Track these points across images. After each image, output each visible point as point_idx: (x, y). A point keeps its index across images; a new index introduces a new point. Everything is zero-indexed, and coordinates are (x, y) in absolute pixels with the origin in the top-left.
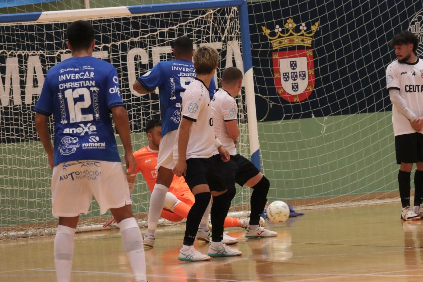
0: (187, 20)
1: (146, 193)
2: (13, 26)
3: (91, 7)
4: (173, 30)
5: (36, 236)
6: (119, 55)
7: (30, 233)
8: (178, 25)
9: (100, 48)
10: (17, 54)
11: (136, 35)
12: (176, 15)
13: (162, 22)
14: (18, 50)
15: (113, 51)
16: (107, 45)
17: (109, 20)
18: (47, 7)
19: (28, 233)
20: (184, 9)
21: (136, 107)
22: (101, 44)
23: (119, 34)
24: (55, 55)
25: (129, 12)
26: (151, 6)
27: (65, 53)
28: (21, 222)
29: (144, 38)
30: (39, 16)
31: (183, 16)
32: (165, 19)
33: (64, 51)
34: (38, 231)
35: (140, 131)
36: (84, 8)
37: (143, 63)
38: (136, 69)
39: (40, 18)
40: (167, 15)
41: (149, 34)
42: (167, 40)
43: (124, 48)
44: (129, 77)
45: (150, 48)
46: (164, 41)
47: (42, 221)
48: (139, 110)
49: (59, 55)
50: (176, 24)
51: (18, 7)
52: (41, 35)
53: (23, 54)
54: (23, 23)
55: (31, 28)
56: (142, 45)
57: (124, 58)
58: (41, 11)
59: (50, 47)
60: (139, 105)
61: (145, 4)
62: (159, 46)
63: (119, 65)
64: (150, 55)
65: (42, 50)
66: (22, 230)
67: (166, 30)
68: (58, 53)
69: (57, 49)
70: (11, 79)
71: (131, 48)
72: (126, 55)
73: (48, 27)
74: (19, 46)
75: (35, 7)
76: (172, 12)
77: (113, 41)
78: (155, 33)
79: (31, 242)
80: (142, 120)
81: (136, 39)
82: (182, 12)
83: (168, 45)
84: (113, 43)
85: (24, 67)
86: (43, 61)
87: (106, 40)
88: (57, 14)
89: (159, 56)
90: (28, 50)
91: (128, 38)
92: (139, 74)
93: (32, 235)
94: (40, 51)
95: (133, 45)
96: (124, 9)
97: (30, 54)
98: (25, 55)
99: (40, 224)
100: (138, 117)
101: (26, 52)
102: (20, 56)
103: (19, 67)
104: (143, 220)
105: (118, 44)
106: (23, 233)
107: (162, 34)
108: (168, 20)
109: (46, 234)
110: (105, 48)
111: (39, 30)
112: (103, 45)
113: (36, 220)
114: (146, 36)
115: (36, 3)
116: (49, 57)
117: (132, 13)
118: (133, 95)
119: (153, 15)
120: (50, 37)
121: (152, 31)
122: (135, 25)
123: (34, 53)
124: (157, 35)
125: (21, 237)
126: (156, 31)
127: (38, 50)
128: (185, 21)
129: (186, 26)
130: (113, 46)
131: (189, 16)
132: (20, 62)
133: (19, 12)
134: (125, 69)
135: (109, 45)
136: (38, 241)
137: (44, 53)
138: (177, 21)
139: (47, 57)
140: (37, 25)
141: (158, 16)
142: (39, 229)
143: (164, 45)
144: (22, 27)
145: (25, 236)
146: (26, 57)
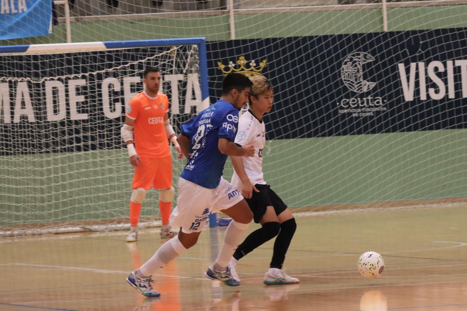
0: (154, 55)
1: (116, 201)
2: (5, 56)
3: (73, 41)
4: (142, 63)
5: (20, 235)
6: (94, 83)
7: (16, 232)
8: (146, 59)
9: (79, 76)
10: (8, 80)
11: (110, 66)
12: (145, 51)
13: (133, 56)
14: (9, 77)
15: (91, 80)
16: (85, 74)
17: (87, 53)
18: (34, 41)
19: (13, 233)
20: (153, 45)
21: (109, 128)
22: (79, 73)
23: (95, 65)
24: (41, 82)
25: (104, 46)
26: (124, 42)
27: (50, 80)
28: (9, 224)
29: (117, 69)
30: (27, 48)
31: (151, 51)
32: (136, 54)
33: (48, 78)
34: (23, 231)
35: (112, 149)
36: (66, 42)
37: (116, 90)
38: (110, 96)
39: (29, 50)
40: (137, 50)
41: (121, 66)
42: (137, 71)
43: (100, 77)
44: (104, 102)
45: (122, 78)
46: (134, 72)
47: (26, 223)
48: (111, 131)
49: (44, 82)
50: (145, 58)
51: (10, 40)
52: (29, 64)
53: (13, 80)
54: (14, 54)
55: (20, 58)
56: (115, 75)
57: (100, 86)
58: (29, 44)
59: (37, 75)
60: (111, 126)
61: (119, 40)
62: (130, 76)
63: (95, 92)
64: (122, 84)
65: (30, 77)
66: (9, 230)
67: (136, 63)
68: (43, 80)
69: (43, 77)
70: (2, 101)
71: (106, 77)
72: (101, 84)
73: (35, 57)
74: (10, 73)
75: (25, 41)
76: (141, 48)
77: (91, 71)
78: (126, 65)
79: (16, 240)
80: (114, 139)
81: (110, 70)
82: (151, 48)
83: (137, 76)
84: (91, 73)
85: (14, 91)
86: (30, 87)
87: (84, 70)
88: (42, 47)
89: (129, 84)
90: (18, 77)
91: (103, 69)
92: (112, 100)
93: (18, 235)
94: (28, 78)
95: (107, 75)
96: (101, 44)
97: (19, 80)
98: (15, 82)
99: (24, 226)
100: (111, 137)
101: (16, 78)
102: (10, 82)
103: (10, 92)
104: (112, 225)
105: (95, 73)
106: (9, 232)
107: (132, 66)
108: (137, 54)
109: (30, 234)
110: (84, 77)
111: (27, 60)
112: (82, 74)
113: (21, 222)
114: (118, 68)
115: (25, 37)
116: (36, 83)
117: (108, 47)
118: (106, 118)
119: (125, 50)
120: (36, 67)
121: (124, 64)
122: (110, 58)
123: (22, 79)
124: (128, 67)
125: (8, 236)
126: (127, 63)
127: (26, 77)
128: (152, 55)
129: (153, 60)
130: (91, 75)
131: (155, 52)
132: (10, 87)
133: (11, 44)
134: (100, 95)
135: (87, 75)
136: (23, 240)
137: (31, 79)
138: (145, 55)
139: (34, 83)
140: (26, 56)
141: (129, 51)
142: (23, 229)
143: (133, 76)
144: (13, 57)
145: (11, 235)
146: (16, 83)
